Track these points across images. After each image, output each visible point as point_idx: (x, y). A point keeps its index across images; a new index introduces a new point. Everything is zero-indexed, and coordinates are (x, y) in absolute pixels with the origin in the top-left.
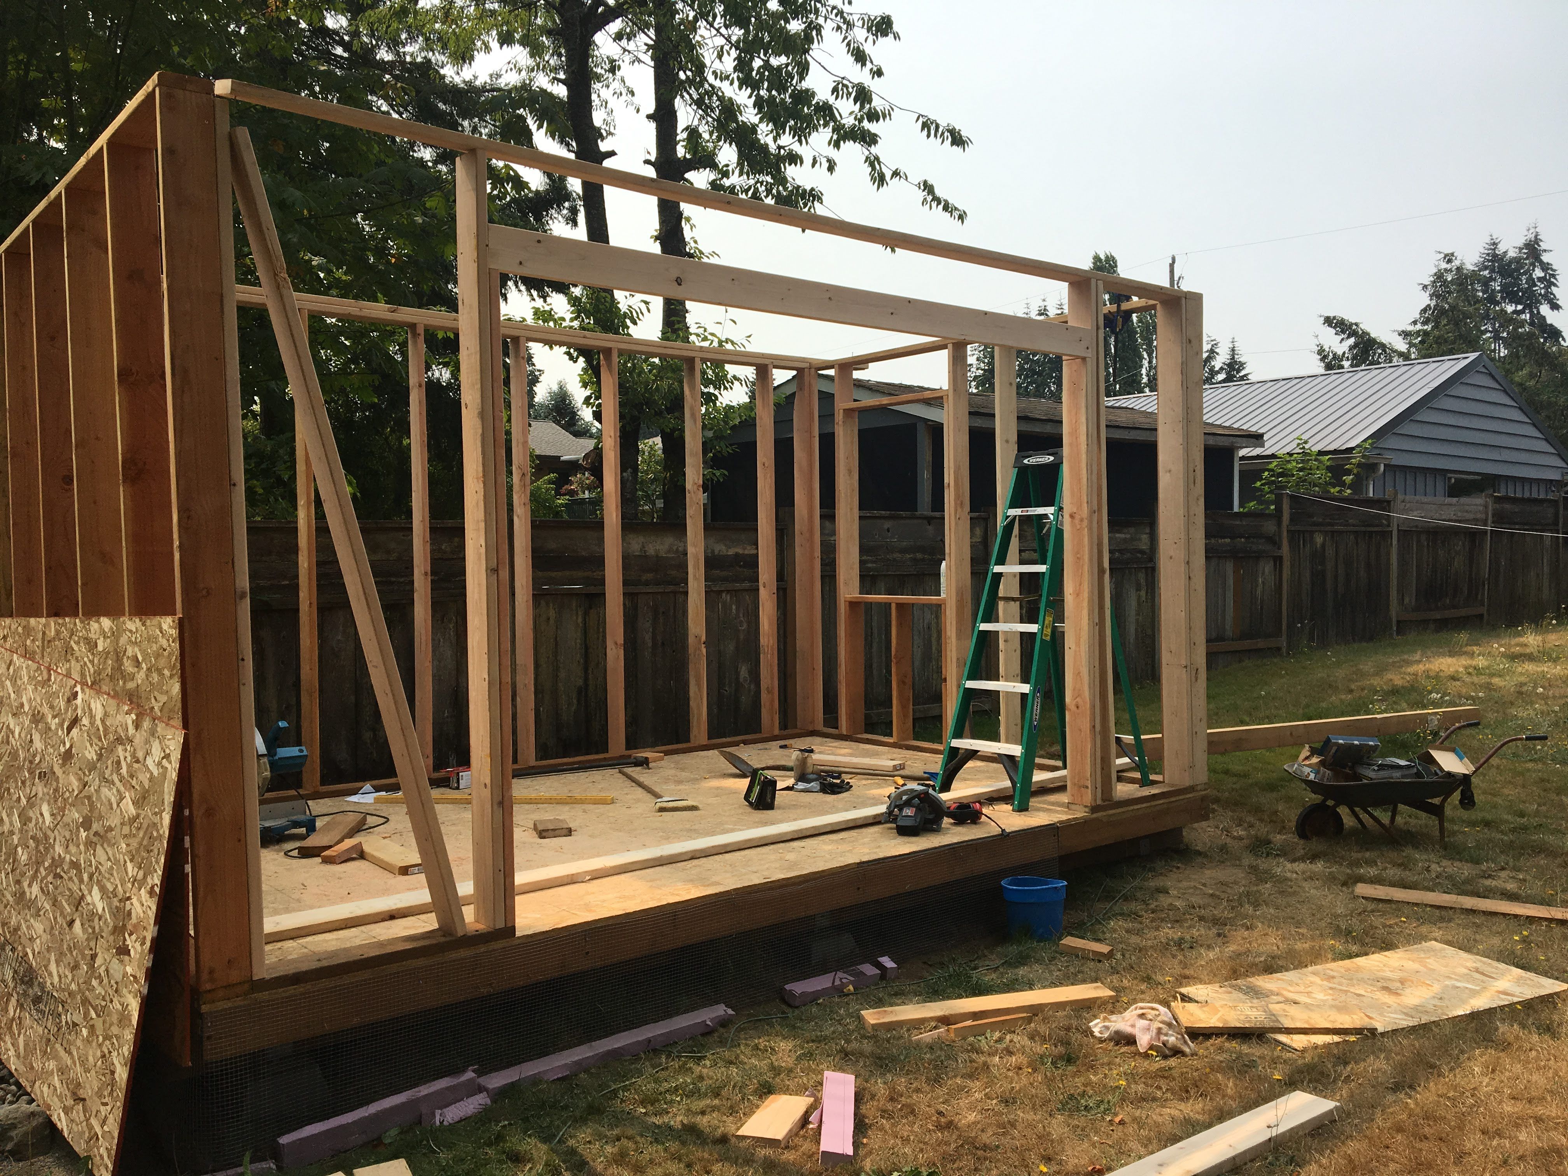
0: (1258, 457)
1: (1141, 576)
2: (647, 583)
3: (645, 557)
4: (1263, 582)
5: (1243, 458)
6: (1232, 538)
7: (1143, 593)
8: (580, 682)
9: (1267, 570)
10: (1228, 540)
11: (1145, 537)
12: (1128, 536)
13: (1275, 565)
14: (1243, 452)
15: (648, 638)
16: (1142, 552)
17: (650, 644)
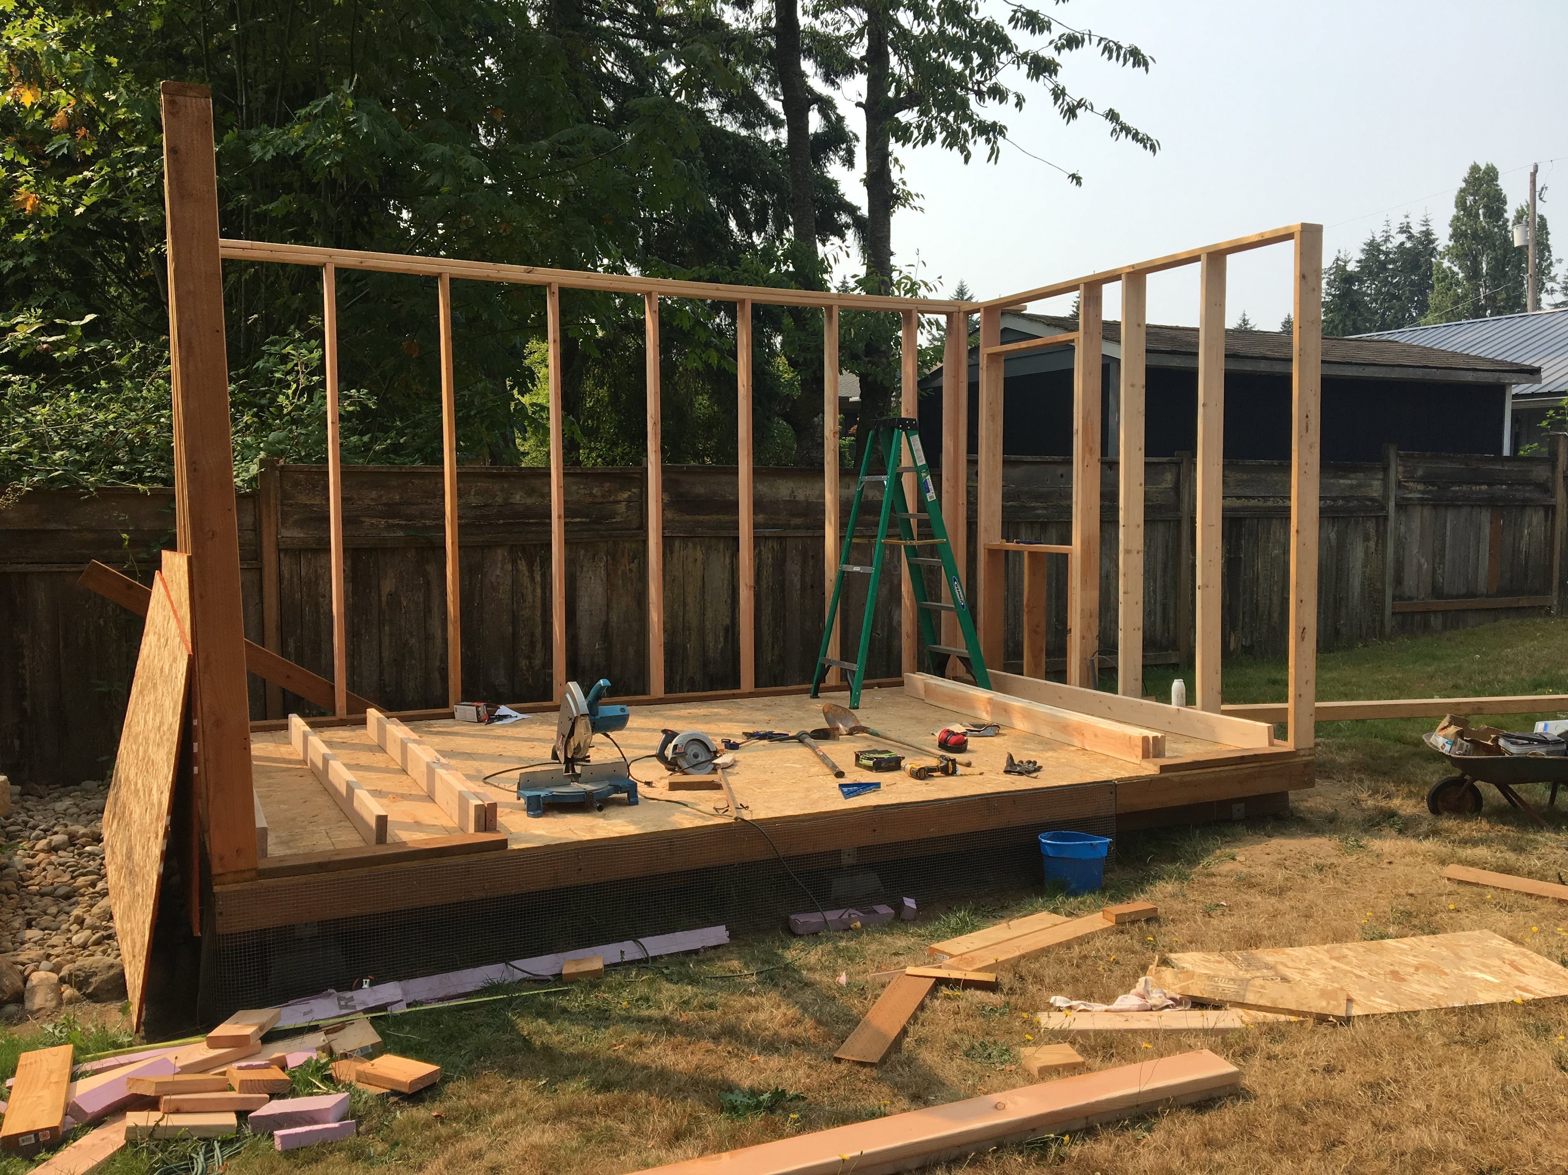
0: (1533, 395)
1: (1371, 526)
2: (797, 527)
3: (794, 502)
4: (1529, 534)
5: (1516, 396)
6: (1490, 485)
7: (1372, 544)
8: (728, 621)
9: (1535, 521)
10: (1484, 487)
11: (1377, 484)
12: (1354, 482)
13: (1546, 516)
14: (1516, 390)
15: (797, 581)
16: (1372, 499)
17: (799, 586)
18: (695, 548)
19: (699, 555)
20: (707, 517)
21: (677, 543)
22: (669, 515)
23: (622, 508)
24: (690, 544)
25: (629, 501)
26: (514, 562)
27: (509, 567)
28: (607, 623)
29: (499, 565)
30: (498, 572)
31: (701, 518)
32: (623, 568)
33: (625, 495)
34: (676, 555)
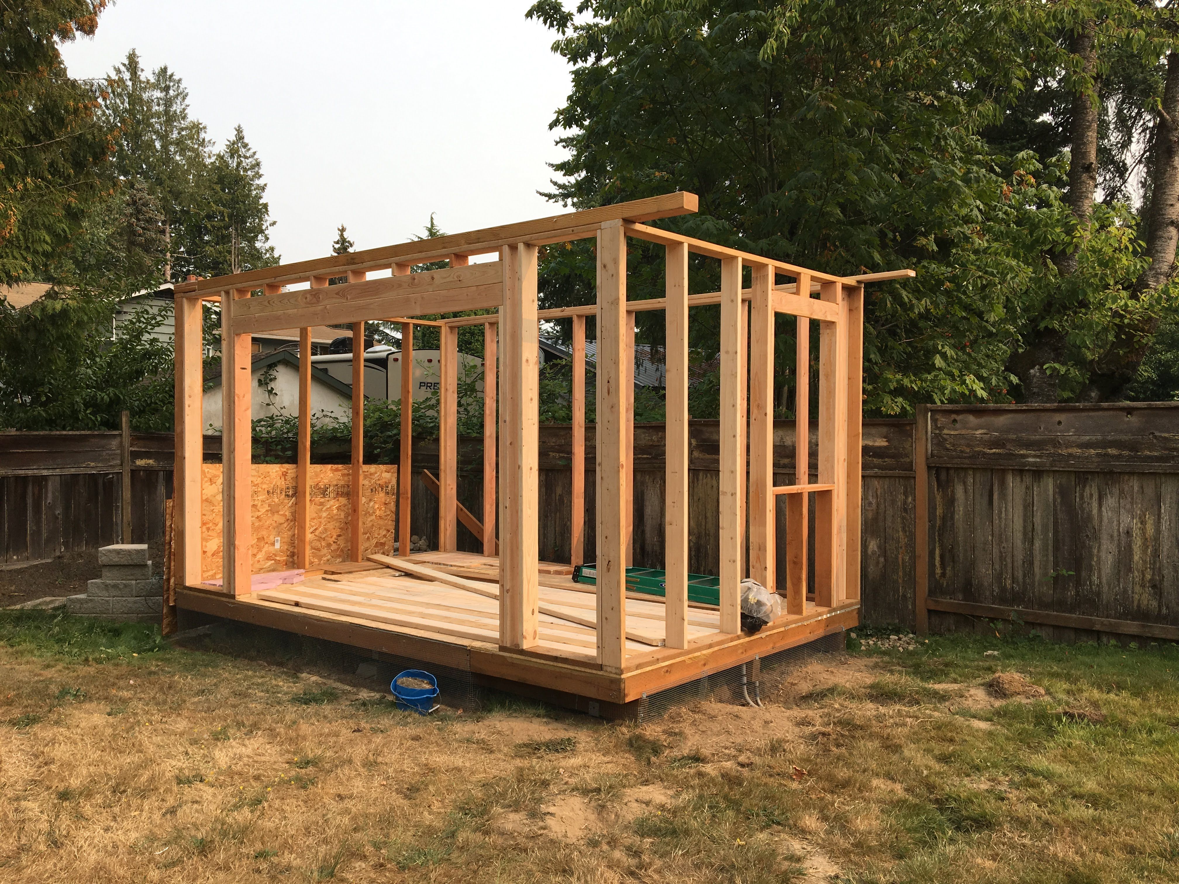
21: (701, 474)
22: (696, 454)
24: (710, 476)
34: (700, 482)
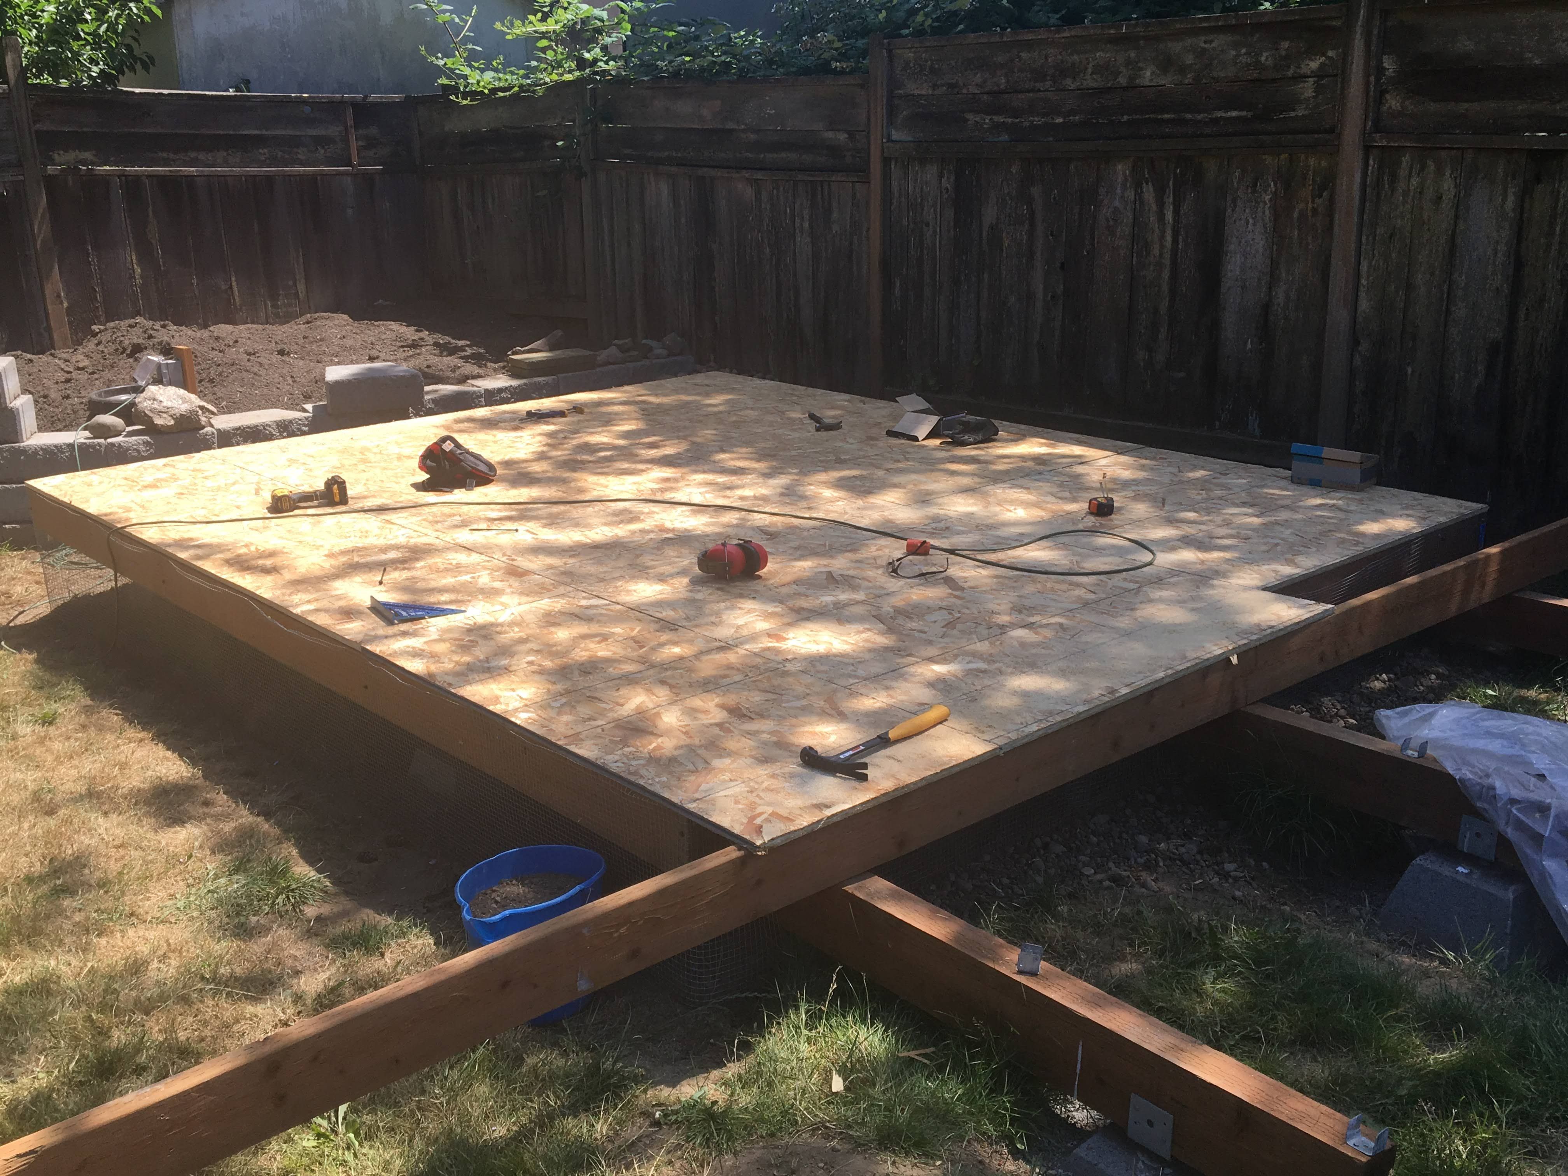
18: (1440, 171)
19: (1448, 186)
20: (1476, 106)
21: (1406, 160)
22: (1393, 102)
23: (1307, 89)
24: (1431, 166)
25: (1319, 75)
26: (1138, 186)
27: (1130, 195)
28: (1267, 308)
29: (1119, 191)
30: (1117, 203)
31: (1463, 107)
32: (1301, 206)
33: (1314, 65)
34: (1401, 186)
